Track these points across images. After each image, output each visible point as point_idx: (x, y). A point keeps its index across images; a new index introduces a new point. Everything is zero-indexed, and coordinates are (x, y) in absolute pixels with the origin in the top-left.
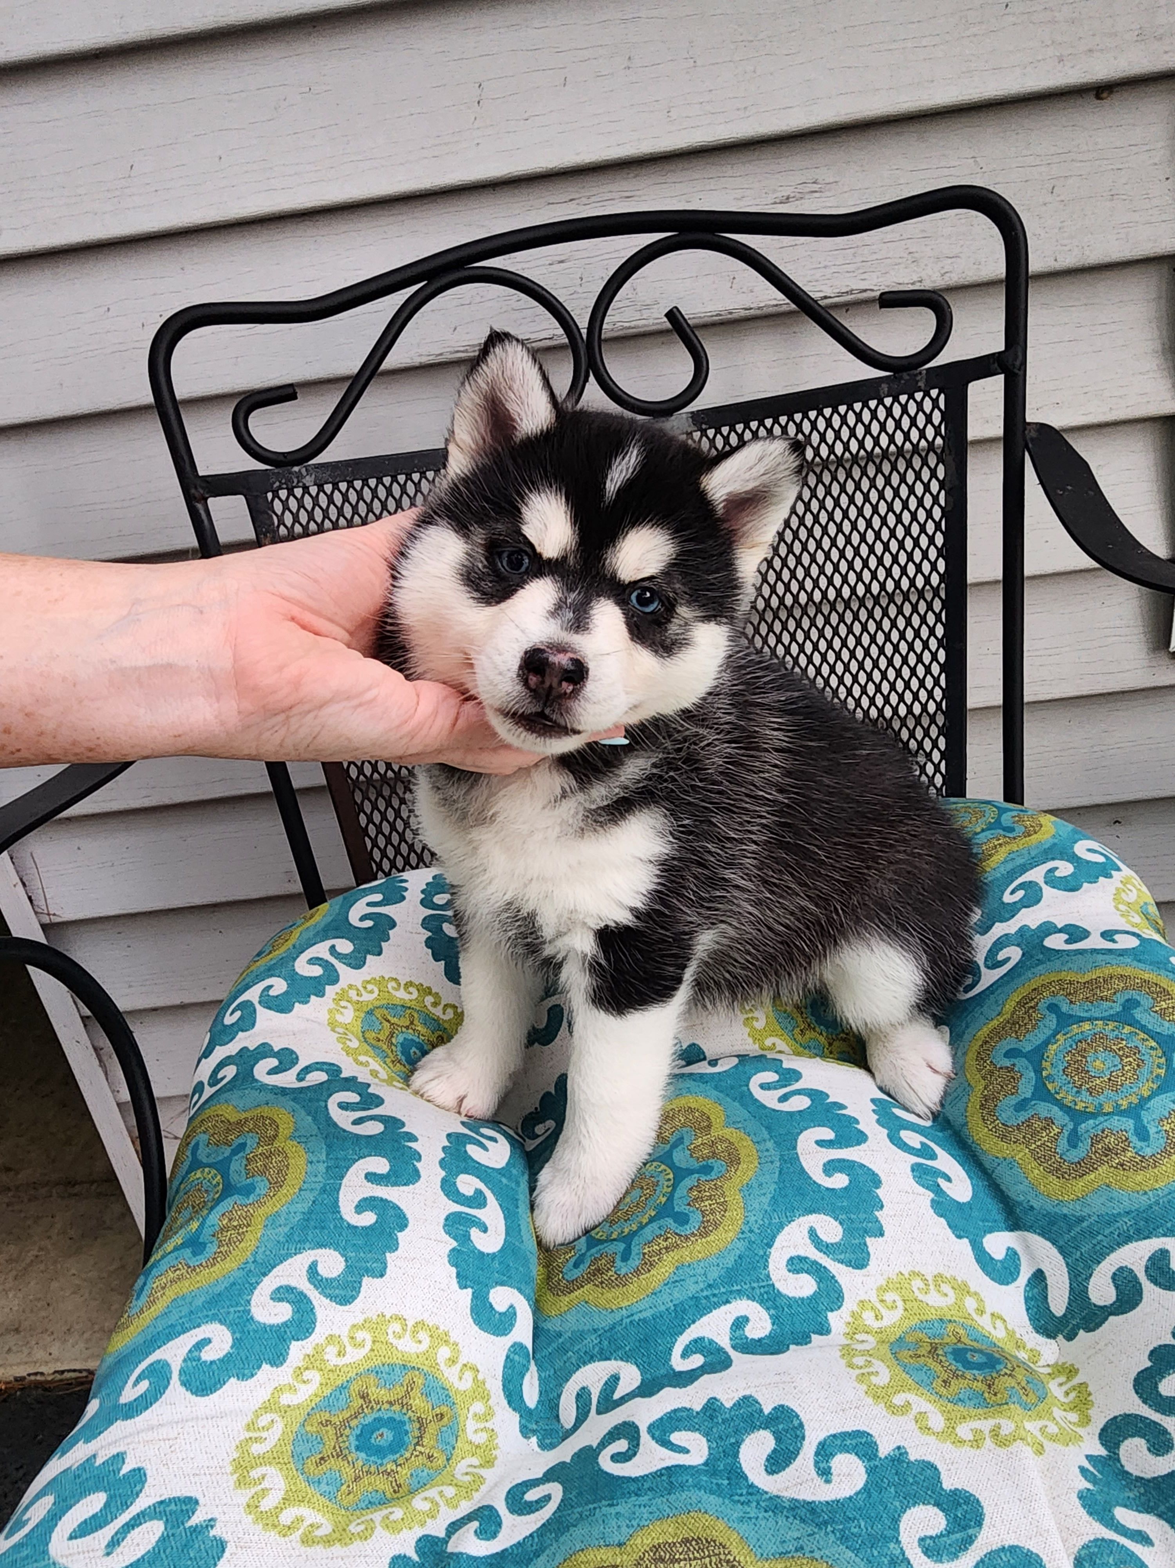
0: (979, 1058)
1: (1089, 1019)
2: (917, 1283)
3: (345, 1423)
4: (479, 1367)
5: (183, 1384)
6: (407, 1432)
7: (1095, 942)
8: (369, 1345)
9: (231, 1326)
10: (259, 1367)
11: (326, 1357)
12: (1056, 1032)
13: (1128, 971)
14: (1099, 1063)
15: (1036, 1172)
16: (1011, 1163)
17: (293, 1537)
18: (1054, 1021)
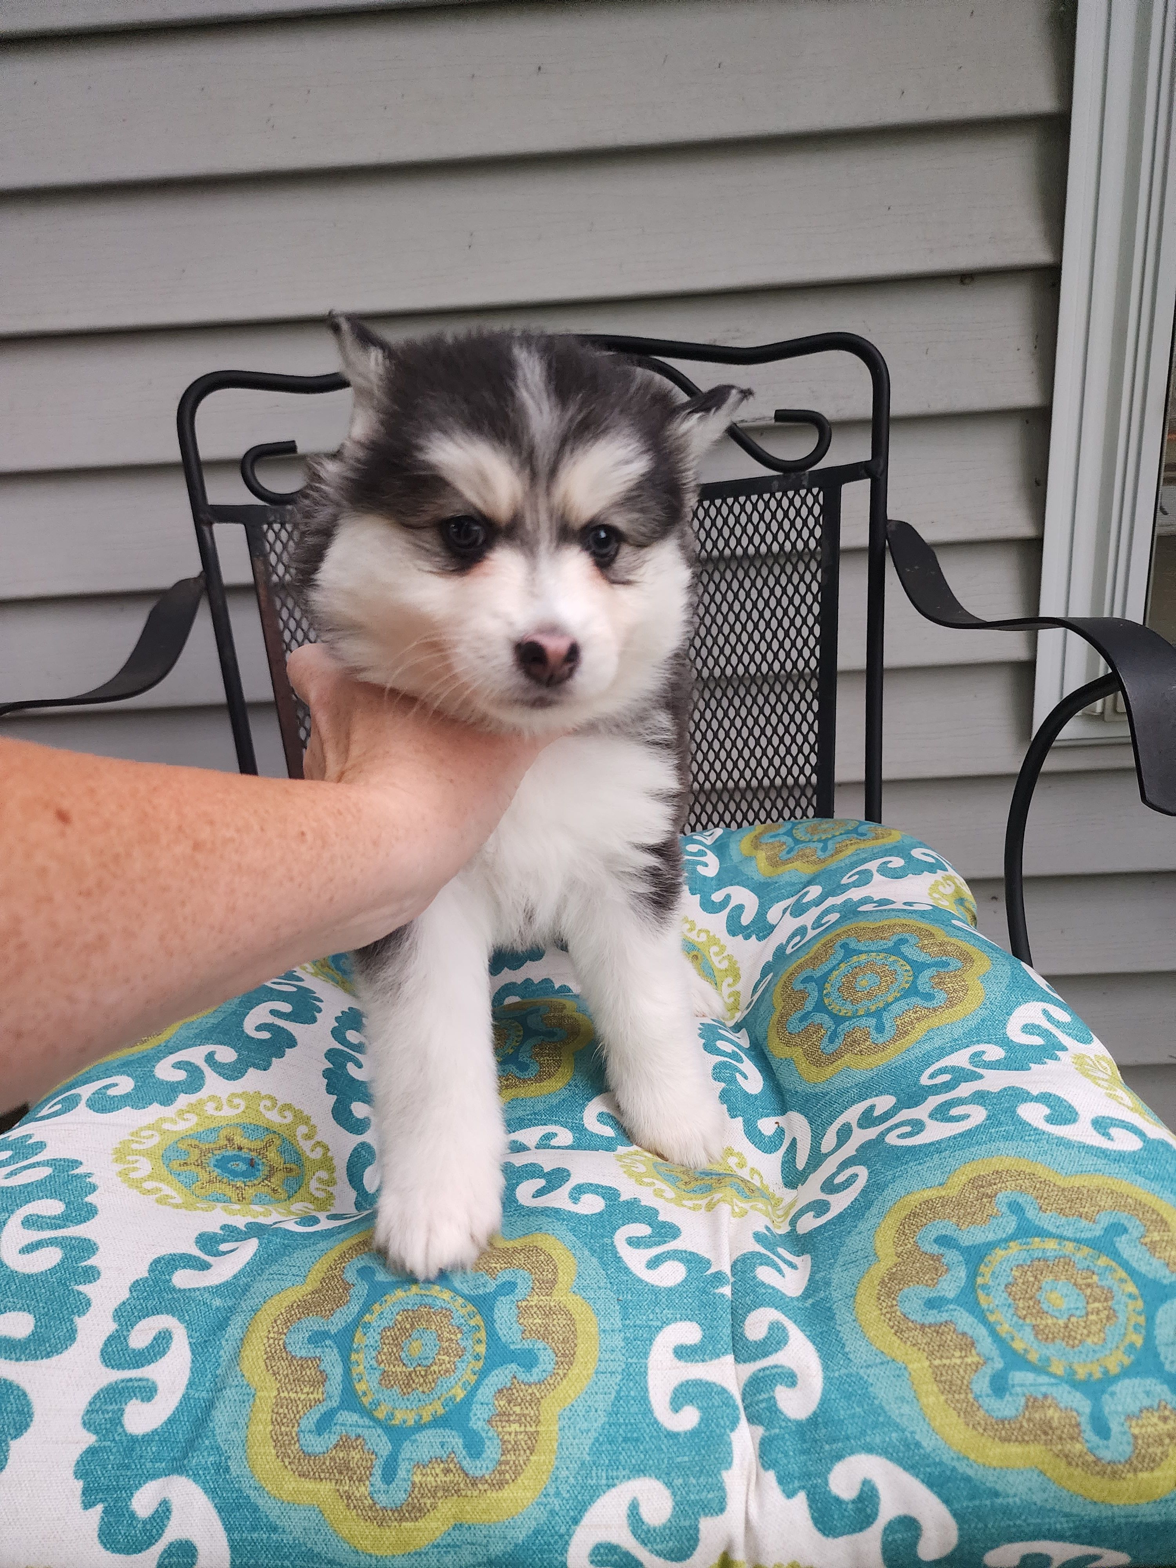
0: (785, 986)
1: (867, 952)
3: (209, 1151)
4: (331, 1148)
5: (89, 1106)
8: (242, 1109)
9: (136, 1078)
10: (151, 1104)
11: (206, 1109)
12: (841, 962)
13: (910, 922)
14: (864, 982)
15: (803, 1065)
16: (789, 1061)
17: (150, 1197)
18: (842, 954)
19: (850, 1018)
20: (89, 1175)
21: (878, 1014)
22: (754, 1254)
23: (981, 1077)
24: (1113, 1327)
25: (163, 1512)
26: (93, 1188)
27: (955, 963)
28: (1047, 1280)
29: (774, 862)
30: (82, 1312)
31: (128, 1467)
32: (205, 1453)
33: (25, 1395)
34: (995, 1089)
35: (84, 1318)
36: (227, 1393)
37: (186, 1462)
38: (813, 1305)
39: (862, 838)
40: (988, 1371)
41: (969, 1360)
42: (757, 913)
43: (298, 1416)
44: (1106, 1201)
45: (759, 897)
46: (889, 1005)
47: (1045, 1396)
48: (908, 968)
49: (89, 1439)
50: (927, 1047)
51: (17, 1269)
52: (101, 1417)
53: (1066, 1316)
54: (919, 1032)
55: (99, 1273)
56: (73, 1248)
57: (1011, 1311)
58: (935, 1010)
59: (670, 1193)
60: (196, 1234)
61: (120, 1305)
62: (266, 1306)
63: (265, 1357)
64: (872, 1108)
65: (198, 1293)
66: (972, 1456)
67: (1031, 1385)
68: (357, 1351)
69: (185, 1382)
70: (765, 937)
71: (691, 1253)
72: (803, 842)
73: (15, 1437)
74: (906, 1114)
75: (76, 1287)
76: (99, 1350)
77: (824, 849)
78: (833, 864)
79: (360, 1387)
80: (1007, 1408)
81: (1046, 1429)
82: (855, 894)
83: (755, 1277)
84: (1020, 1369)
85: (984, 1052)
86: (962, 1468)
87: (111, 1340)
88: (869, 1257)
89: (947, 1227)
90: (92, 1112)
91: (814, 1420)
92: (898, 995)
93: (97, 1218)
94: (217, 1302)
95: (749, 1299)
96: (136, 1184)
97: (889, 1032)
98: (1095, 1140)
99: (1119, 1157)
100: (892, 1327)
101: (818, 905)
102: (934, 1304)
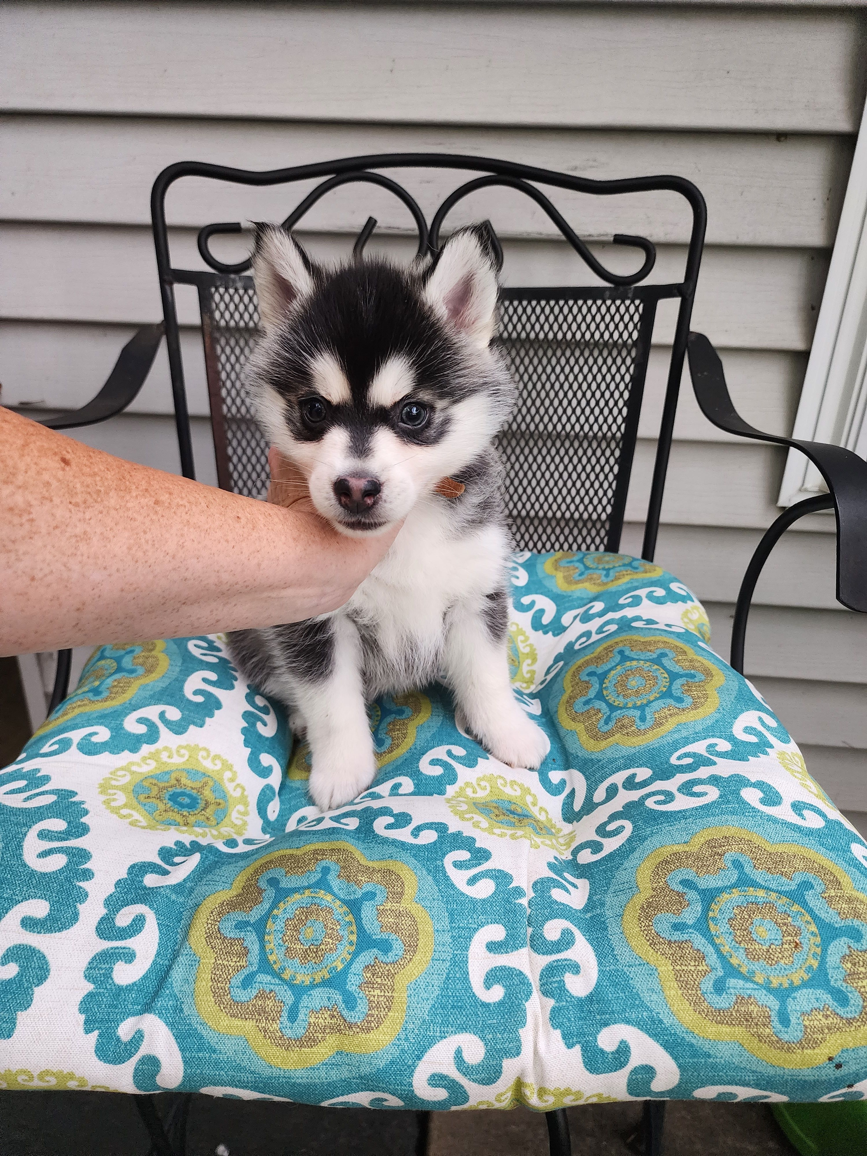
0: (573, 676)
1: (637, 660)
2: (501, 780)
3: (164, 788)
4: (246, 788)
5: (79, 749)
6: (198, 803)
7: (660, 626)
8: (186, 757)
9: (111, 729)
10: (123, 751)
11: (161, 756)
12: (618, 664)
13: (669, 640)
14: (634, 682)
15: (584, 738)
16: (573, 733)
17: (126, 820)
18: (619, 659)
19: (621, 708)
20: (82, 803)
21: (642, 708)
22: (550, 879)
23: (715, 763)
24: (799, 954)
25: (138, 1038)
26: (86, 812)
27: (700, 677)
28: (757, 918)
29: (569, 580)
30: (82, 901)
31: (116, 1007)
32: (167, 999)
33: (44, 957)
34: (725, 774)
35: (83, 905)
36: (181, 959)
37: (153, 1005)
38: (591, 917)
39: (635, 571)
40: (712, 976)
41: (700, 968)
42: (554, 617)
43: (229, 977)
44: (799, 865)
45: (557, 605)
46: (650, 702)
47: (750, 997)
48: (666, 676)
49: (89, 987)
50: (676, 736)
51: (36, 869)
52: (97, 972)
53: (768, 944)
54: (670, 725)
55: (93, 874)
56: (74, 855)
57: (731, 937)
58: (683, 710)
60: (158, 848)
61: (108, 897)
62: (205, 902)
63: (206, 936)
64: (634, 775)
65: (162, 889)
66: (697, 1032)
67: (740, 989)
68: (269, 934)
69: (155, 953)
70: (558, 634)
71: (499, 871)
72: (591, 569)
73: (38, 985)
74: (659, 785)
75: (78, 883)
76: (94, 927)
77: (607, 575)
78: (613, 587)
79: (272, 958)
80: (723, 1002)
81: (748, 1019)
82: (629, 613)
83: (550, 896)
84: (734, 977)
85: (716, 744)
86: (689, 1038)
87: (102, 920)
88: (633, 888)
89: (689, 874)
90: (81, 754)
91: (590, 998)
92: (658, 696)
93: (89, 833)
94: (174, 897)
95: (546, 912)
96: (115, 811)
97: (649, 722)
98: (793, 818)
99: (809, 833)
100: (648, 941)
101: (600, 617)
102: (677, 927)
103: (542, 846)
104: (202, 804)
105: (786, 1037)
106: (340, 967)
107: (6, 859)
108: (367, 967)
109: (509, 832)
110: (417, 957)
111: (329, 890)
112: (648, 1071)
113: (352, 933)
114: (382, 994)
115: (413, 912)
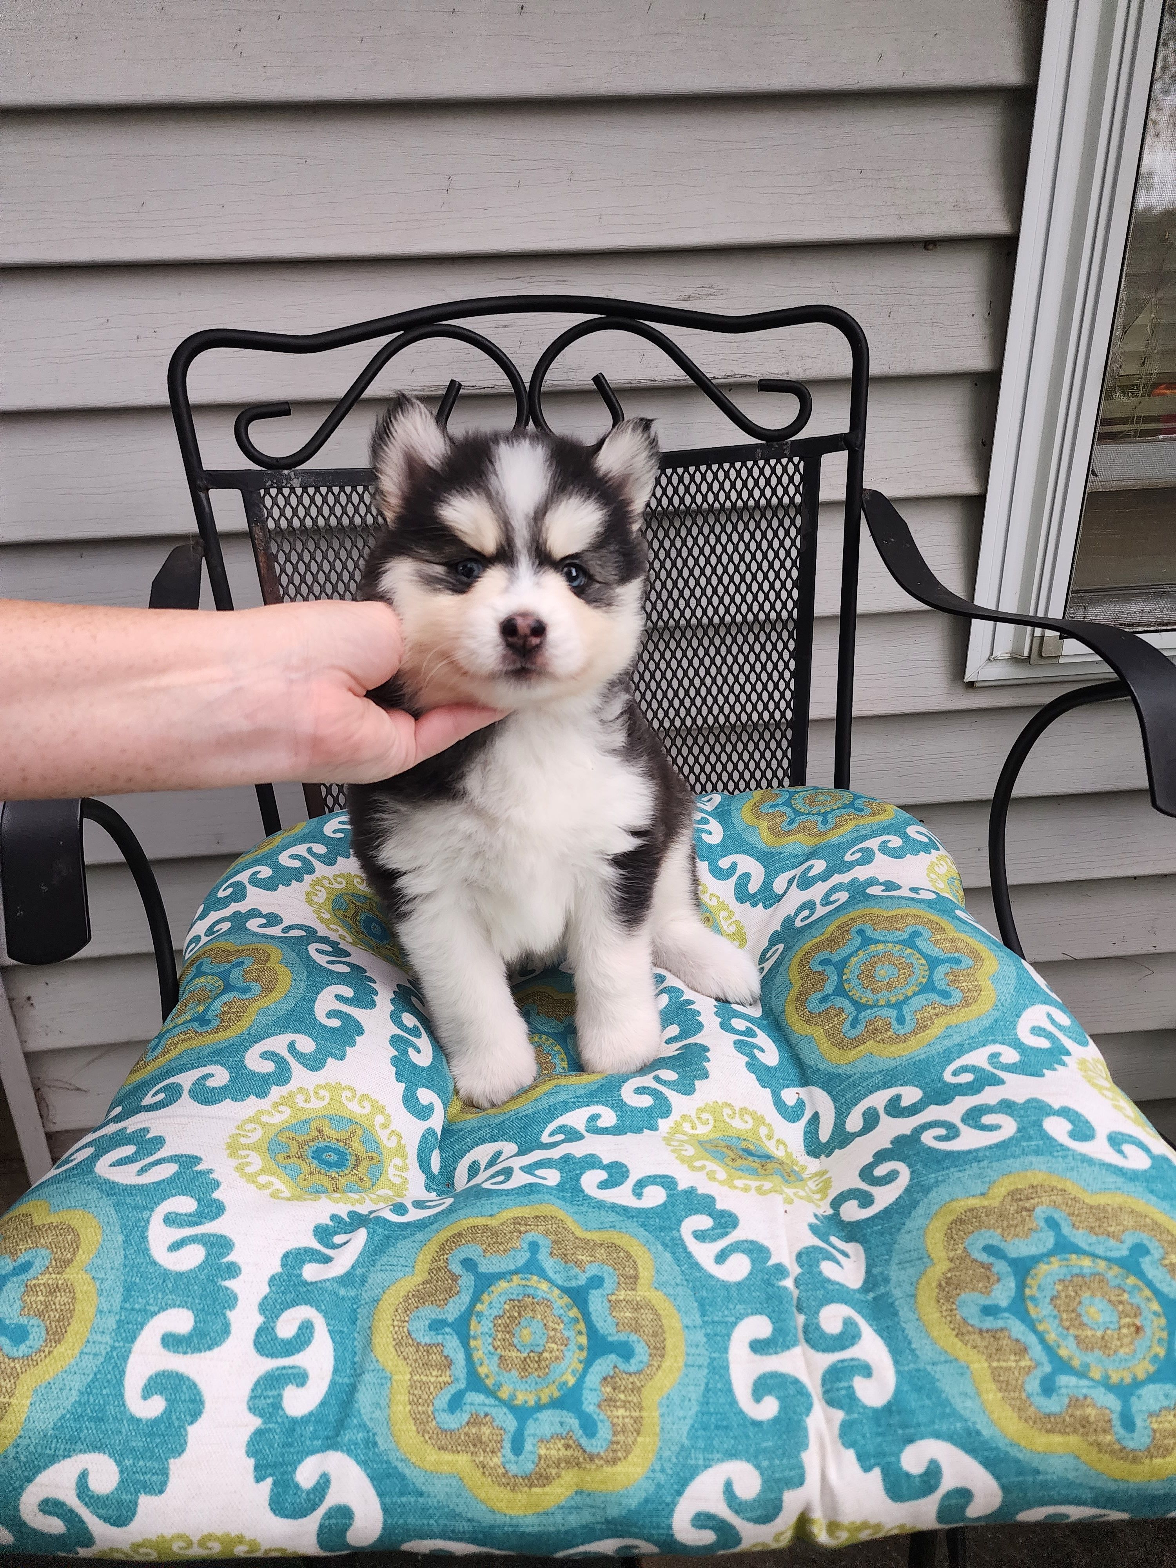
0: (801, 964)
1: (883, 942)
2: (727, 1111)
3: (305, 1142)
5: (192, 1097)
6: (347, 1160)
7: (905, 892)
8: (327, 1100)
9: (229, 1068)
10: (248, 1096)
11: (297, 1100)
12: (859, 949)
13: (920, 913)
14: (883, 972)
15: (825, 1045)
16: (810, 1039)
17: (265, 1191)
18: (859, 941)
19: (871, 1007)
20: (211, 1171)
21: (898, 1006)
22: (816, 1248)
23: (1001, 1082)
24: (1141, 1340)
25: (323, 1484)
26: (217, 1184)
27: (967, 961)
28: (1086, 1295)
29: (775, 831)
30: (232, 1307)
31: (291, 1445)
32: (355, 1431)
33: (195, 1385)
34: (1020, 1100)
35: (234, 1312)
36: (367, 1377)
37: (339, 1439)
38: (875, 1299)
40: (1038, 1373)
41: (1023, 1364)
42: (764, 882)
43: (431, 1397)
44: (1129, 1221)
45: (765, 867)
46: (908, 998)
47: (1085, 1397)
48: (924, 962)
49: (256, 1422)
50: (947, 1043)
51: (169, 1267)
52: (264, 1402)
53: (1102, 1329)
54: (936, 1029)
55: (240, 1269)
56: (213, 1245)
57: (1057, 1322)
58: (952, 1008)
59: (722, 1174)
60: (313, 1227)
61: (263, 1300)
62: (386, 1296)
63: (394, 1343)
64: (898, 1097)
65: (327, 1284)
66: (1023, 1443)
67: (1074, 1387)
68: (475, 1338)
69: (331, 1369)
70: (770, 906)
71: (752, 1242)
72: (802, 813)
73: (192, 1423)
74: (933, 1113)
75: (223, 1283)
76: (252, 1341)
77: (825, 822)
78: (834, 838)
79: (482, 1371)
80: (1053, 1405)
81: (1084, 1424)
82: (861, 873)
83: (820, 1273)
84: (1065, 1373)
85: (1000, 1054)
86: (1014, 1452)
87: (260, 1332)
88: (923, 1259)
89: (993, 1237)
90: (196, 1103)
91: (888, 1408)
92: (917, 989)
93: (226, 1213)
94: (342, 1292)
95: (820, 1293)
96: (251, 1178)
97: (909, 1025)
98: (1111, 1157)
99: (1132, 1176)
100: (953, 1329)
101: (824, 881)
102: (989, 1311)
103: (796, 1200)
104: (352, 1160)
105: (1130, 1445)
106: (572, 1381)
107: (130, 1256)
108: (605, 1379)
109: (754, 1183)
110: (667, 1363)
111: (542, 1274)
112: (964, 1495)
113: (580, 1333)
114: (628, 1413)
115: (654, 1302)
